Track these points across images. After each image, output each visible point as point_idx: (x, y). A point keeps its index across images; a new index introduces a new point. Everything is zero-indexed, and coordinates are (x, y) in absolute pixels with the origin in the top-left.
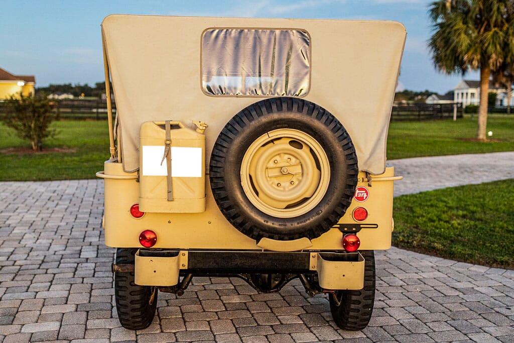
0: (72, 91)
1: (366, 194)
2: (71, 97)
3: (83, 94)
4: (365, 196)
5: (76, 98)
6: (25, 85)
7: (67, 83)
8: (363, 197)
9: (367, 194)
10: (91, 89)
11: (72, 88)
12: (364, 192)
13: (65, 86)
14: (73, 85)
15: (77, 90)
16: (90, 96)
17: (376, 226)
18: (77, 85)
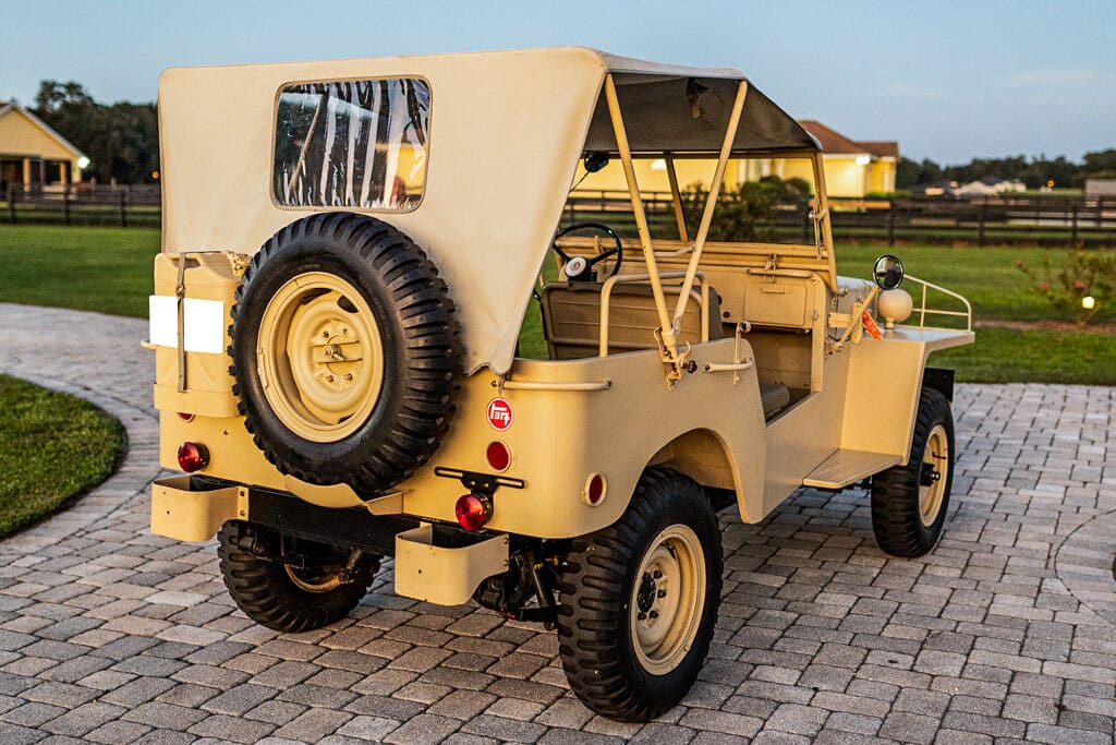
0: (1024, 173)
1: (507, 414)
2: (1021, 188)
3: (1051, 183)
4: (507, 419)
5: (1033, 192)
6: (873, 162)
7: (1015, 155)
8: (503, 421)
9: (510, 416)
10: (1073, 169)
11: (1025, 166)
12: (505, 409)
13: (1009, 161)
14: (1029, 160)
15: (1037, 172)
16: (1068, 186)
17: (520, 484)
18: (1039, 159)
